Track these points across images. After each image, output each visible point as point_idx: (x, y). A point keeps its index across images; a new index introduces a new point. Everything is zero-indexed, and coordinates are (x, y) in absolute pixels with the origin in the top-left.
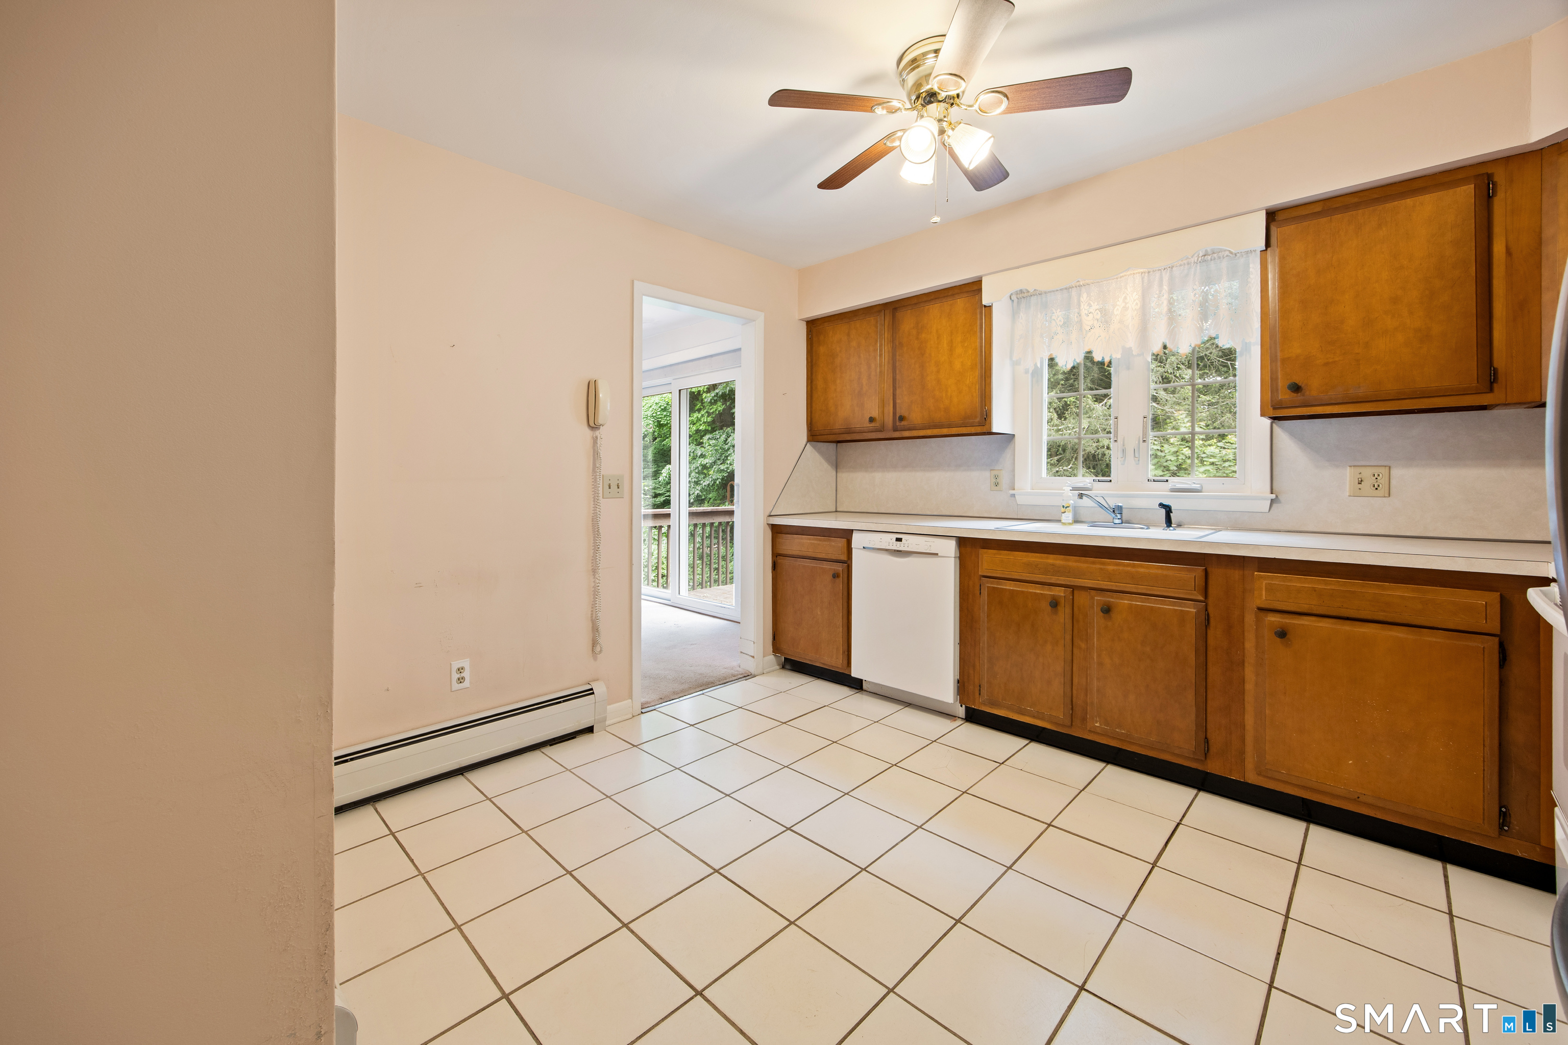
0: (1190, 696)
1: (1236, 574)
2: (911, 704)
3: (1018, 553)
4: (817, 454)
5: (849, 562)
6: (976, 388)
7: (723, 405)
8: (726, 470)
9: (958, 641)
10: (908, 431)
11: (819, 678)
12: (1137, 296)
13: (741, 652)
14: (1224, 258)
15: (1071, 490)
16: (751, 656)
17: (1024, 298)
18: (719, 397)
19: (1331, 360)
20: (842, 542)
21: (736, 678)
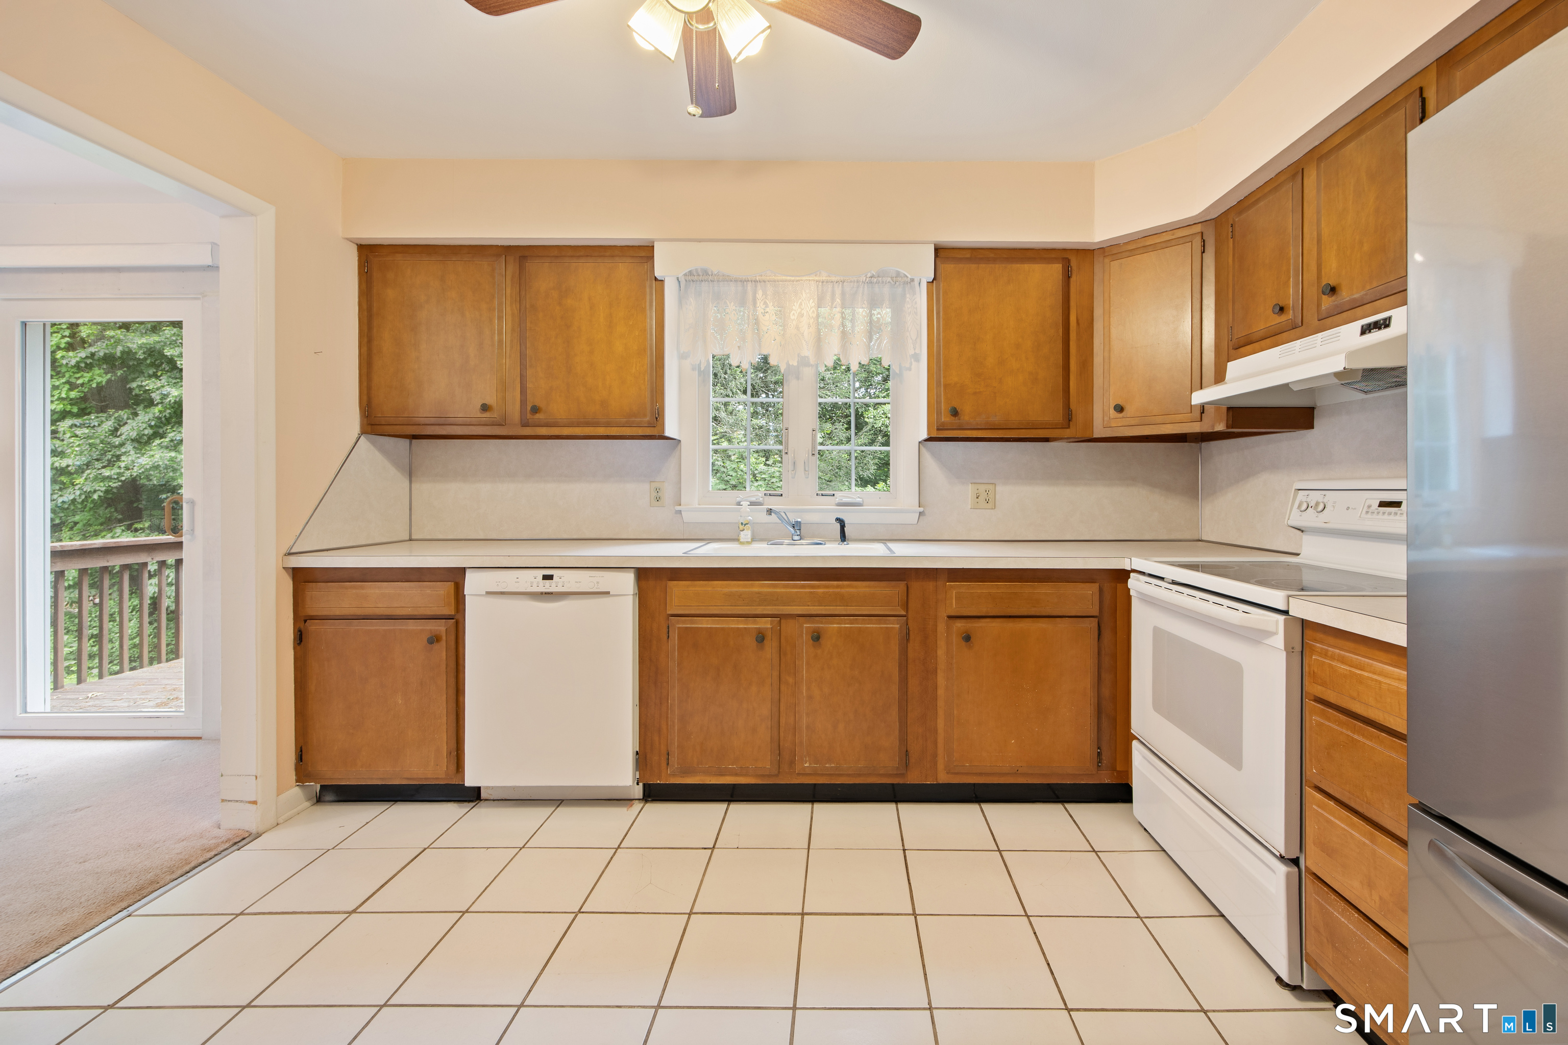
0: (894, 712)
1: (930, 585)
2: (563, 800)
3: (717, 582)
4: (377, 453)
5: (458, 617)
6: (644, 379)
7: (106, 373)
8: (116, 477)
9: (637, 702)
10: (544, 428)
11: (396, 801)
12: (813, 304)
13: (223, 801)
14: (886, 283)
15: (748, 505)
16: (250, 802)
17: (693, 281)
18: (98, 360)
19: (978, 390)
20: (445, 589)
21: (213, 853)
